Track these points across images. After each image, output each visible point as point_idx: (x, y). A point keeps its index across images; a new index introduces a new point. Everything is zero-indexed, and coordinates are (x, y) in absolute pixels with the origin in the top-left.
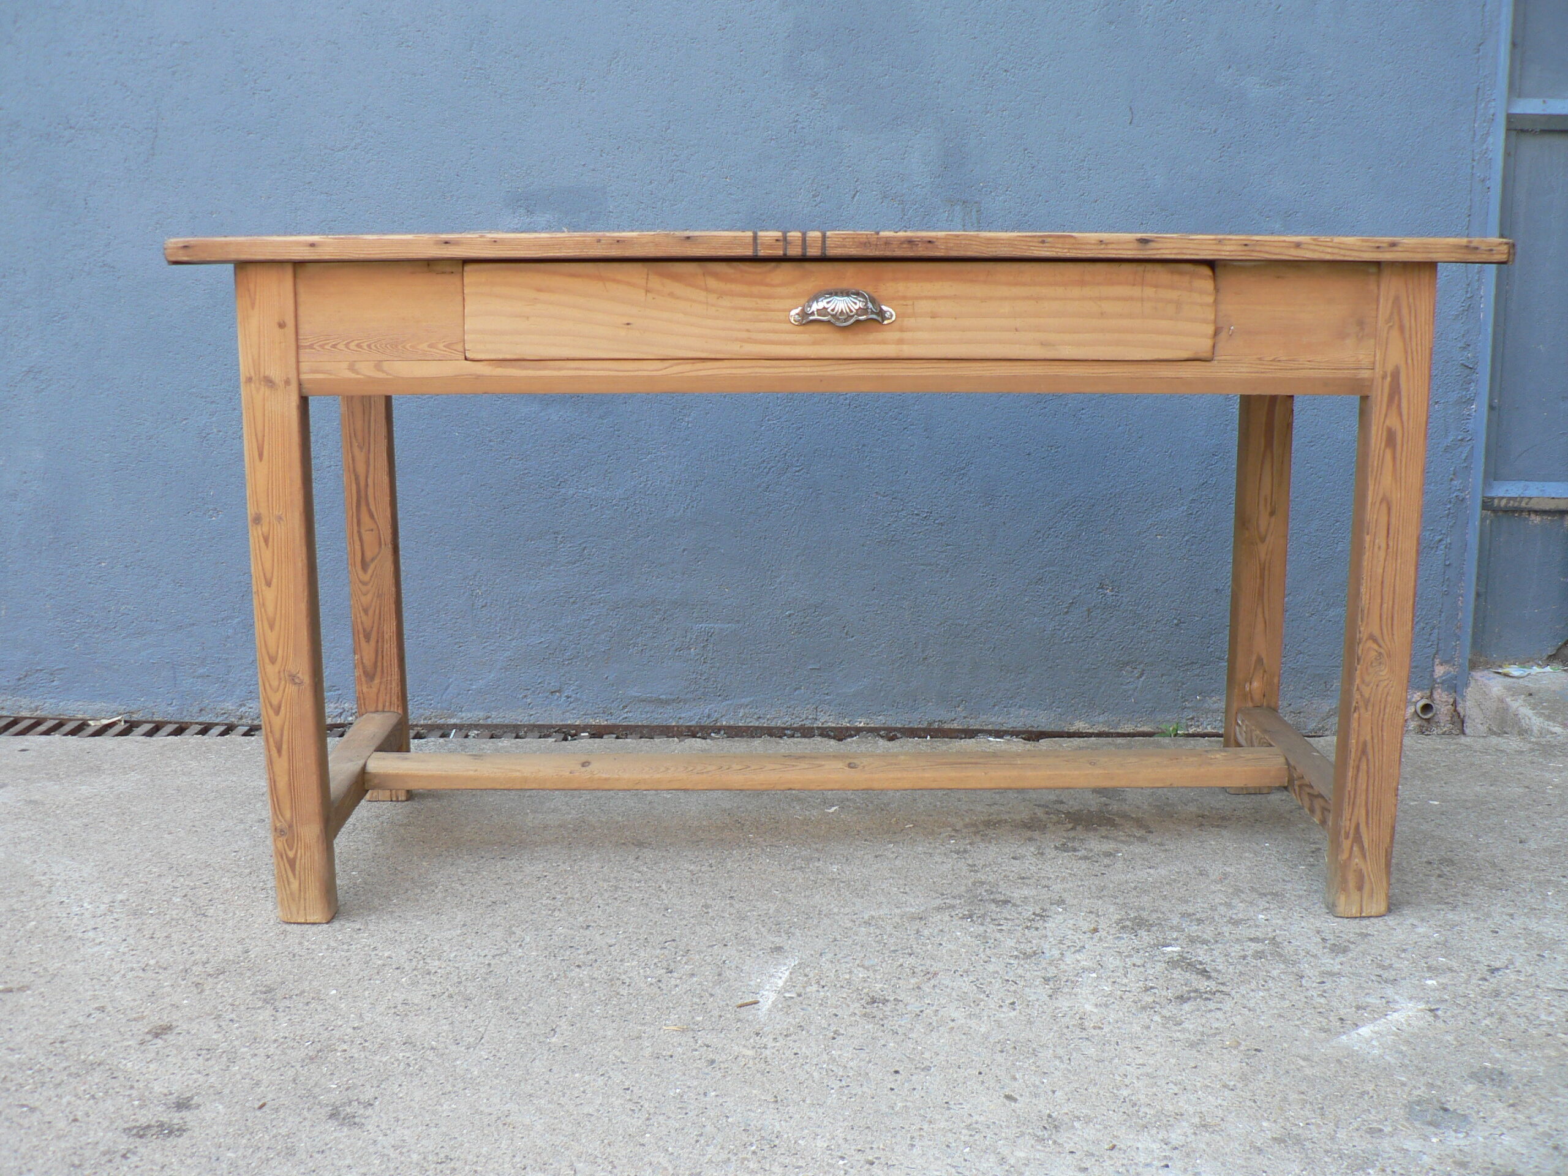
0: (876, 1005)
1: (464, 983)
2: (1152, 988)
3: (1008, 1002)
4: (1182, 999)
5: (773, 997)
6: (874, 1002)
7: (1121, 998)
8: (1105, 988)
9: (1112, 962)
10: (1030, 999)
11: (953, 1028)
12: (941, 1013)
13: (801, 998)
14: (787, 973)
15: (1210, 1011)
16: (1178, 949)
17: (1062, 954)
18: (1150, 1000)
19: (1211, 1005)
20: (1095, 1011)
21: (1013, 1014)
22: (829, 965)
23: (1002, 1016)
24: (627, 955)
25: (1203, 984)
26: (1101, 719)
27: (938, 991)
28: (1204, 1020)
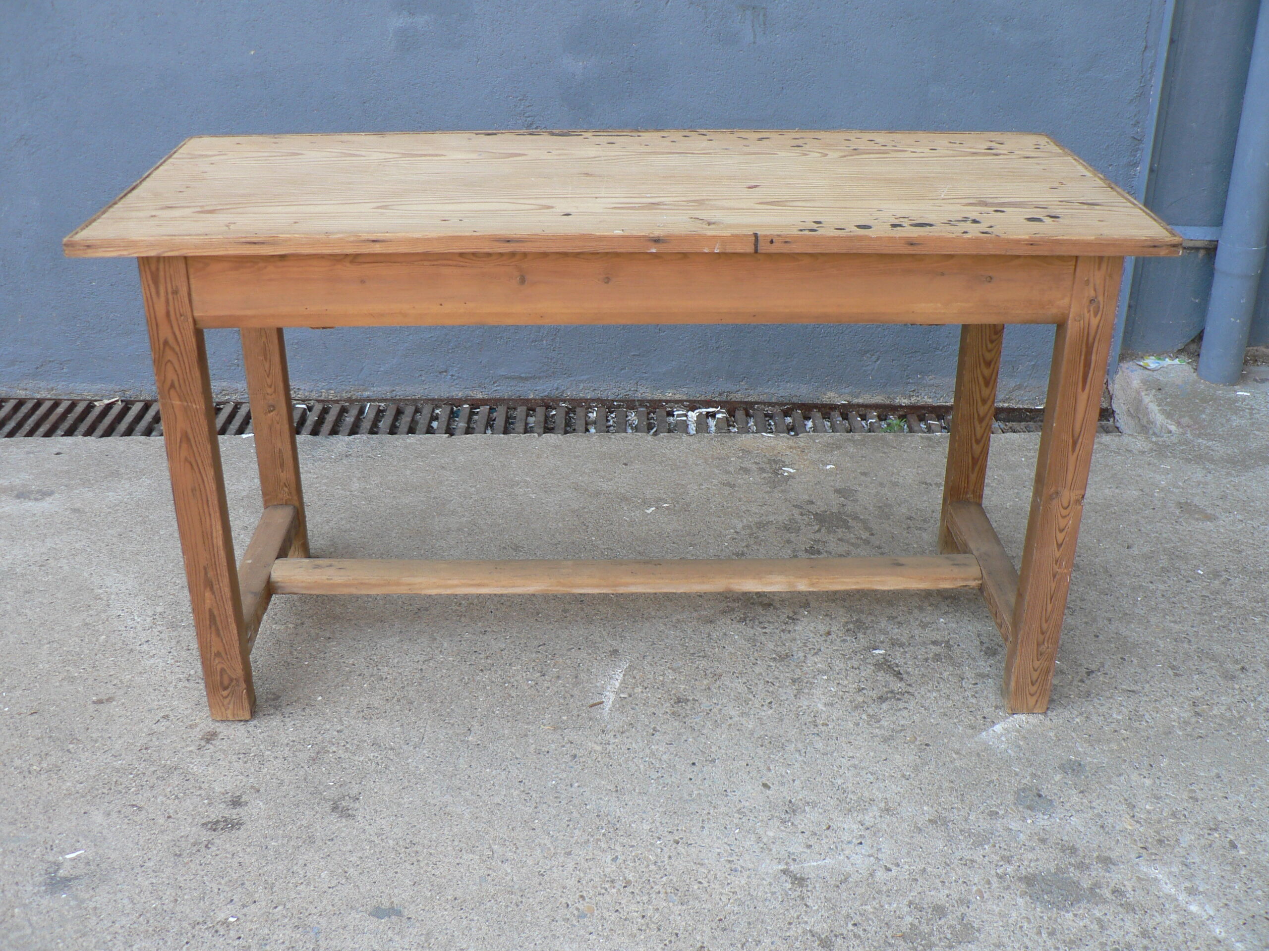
0: (680, 704)
1: (406, 688)
2: (863, 689)
3: (768, 701)
4: (882, 699)
5: (612, 697)
6: (679, 702)
7: (842, 698)
8: (832, 689)
9: (839, 664)
10: (782, 698)
11: (730, 725)
12: (723, 711)
13: (631, 699)
14: (621, 675)
15: (900, 710)
16: (882, 652)
17: (805, 657)
18: (861, 699)
19: (901, 705)
20: (824, 709)
21: (770, 712)
22: (648, 668)
23: (763, 714)
24: (514, 660)
25: (898, 686)
26: (847, 390)
27: (722, 691)
28: (895, 718)
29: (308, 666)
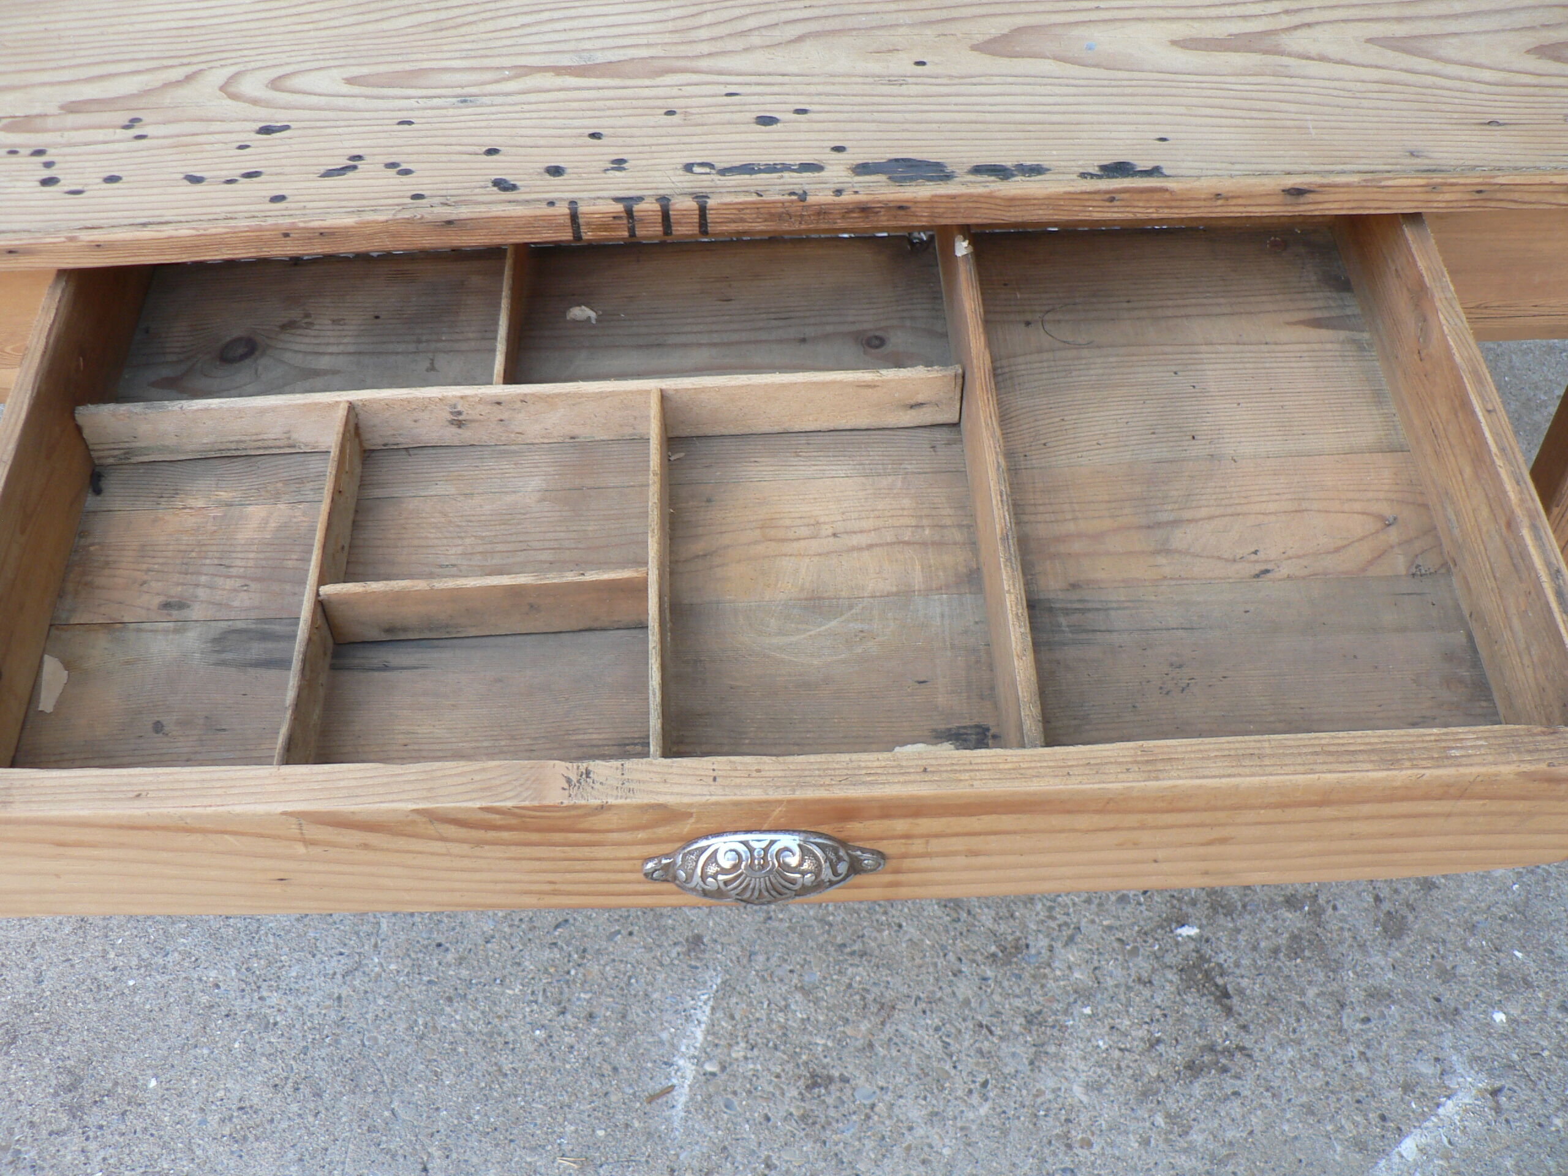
0: (816, 1090)
1: (310, 1053)
2: (1159, 1041)
3: (980, 1079)
4: (1193, 1069)
5: (689, 1069)
6: (815, 1085)
7: (1119, 1068)
8: (1101, 1043)
9: (1114, 972)
10: (1006, 1071)
11: (909, 1148)
12: (896, 1110)
13: (724, 1077)
14: (707, 1009)
15: (1227, 1098)
16: (1193, 931)
17: (1051, 949)
18: (1153, 1071)
19: (1229, 1084)
20: (1085, 1099)
21: (984, 1110)
22: (759, 990)
23: (971, 1115)
24: (509, 969)
25: (1223, 1031)
27: (894, 1053)
28: (1216, 1122)
29: (134, 990)
